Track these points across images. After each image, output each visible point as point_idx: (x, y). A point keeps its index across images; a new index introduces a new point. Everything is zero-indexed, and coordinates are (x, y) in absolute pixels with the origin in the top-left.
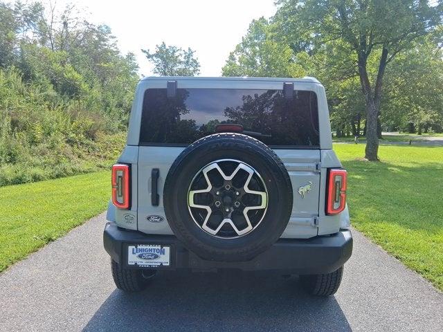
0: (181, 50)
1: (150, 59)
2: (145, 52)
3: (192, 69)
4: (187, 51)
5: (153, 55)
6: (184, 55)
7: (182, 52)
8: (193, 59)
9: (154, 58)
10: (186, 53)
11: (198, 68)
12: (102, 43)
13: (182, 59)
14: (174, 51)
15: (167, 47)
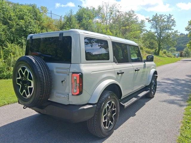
0: (165, 16)
1: (149, 22)
2: (147, 19)
3: (171, 24)
4: (168, 16)
5: (151, 20)
6: (167, 18)
7: (166, 17)
8: (171, 19)
9: (152, 21)
10: (167, 17)
11: (175, 23)
12: (131, 18)
13: (166, 20)
14: (161, 17)
15: (158, 16)
